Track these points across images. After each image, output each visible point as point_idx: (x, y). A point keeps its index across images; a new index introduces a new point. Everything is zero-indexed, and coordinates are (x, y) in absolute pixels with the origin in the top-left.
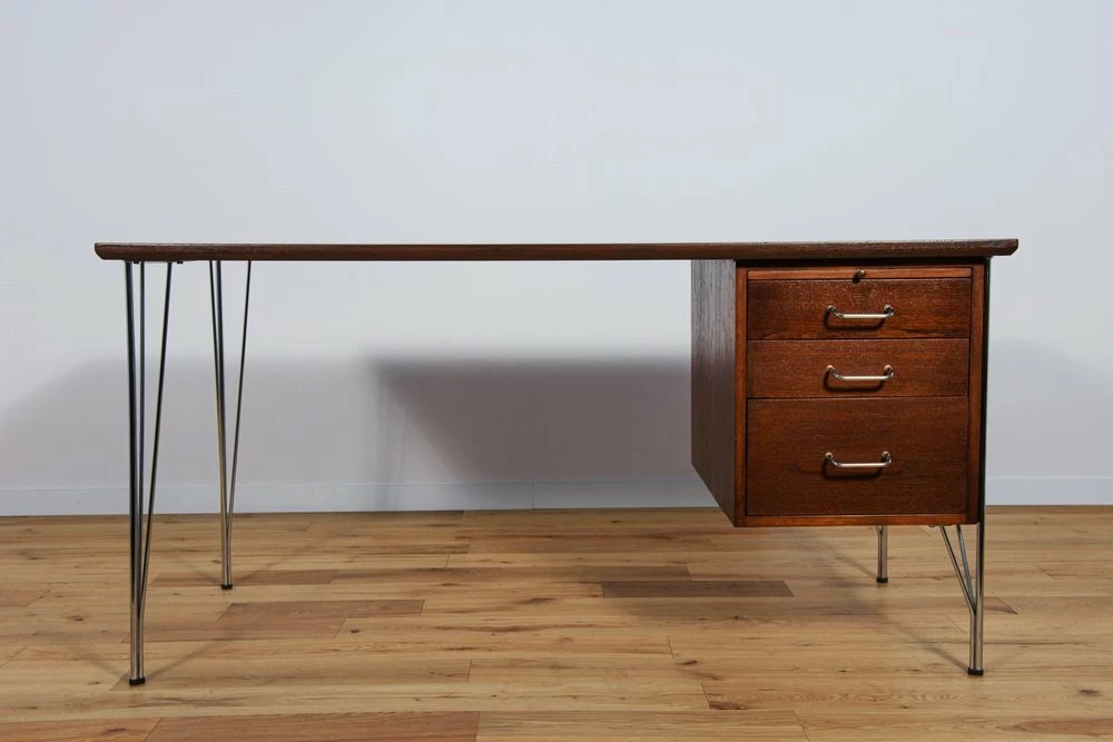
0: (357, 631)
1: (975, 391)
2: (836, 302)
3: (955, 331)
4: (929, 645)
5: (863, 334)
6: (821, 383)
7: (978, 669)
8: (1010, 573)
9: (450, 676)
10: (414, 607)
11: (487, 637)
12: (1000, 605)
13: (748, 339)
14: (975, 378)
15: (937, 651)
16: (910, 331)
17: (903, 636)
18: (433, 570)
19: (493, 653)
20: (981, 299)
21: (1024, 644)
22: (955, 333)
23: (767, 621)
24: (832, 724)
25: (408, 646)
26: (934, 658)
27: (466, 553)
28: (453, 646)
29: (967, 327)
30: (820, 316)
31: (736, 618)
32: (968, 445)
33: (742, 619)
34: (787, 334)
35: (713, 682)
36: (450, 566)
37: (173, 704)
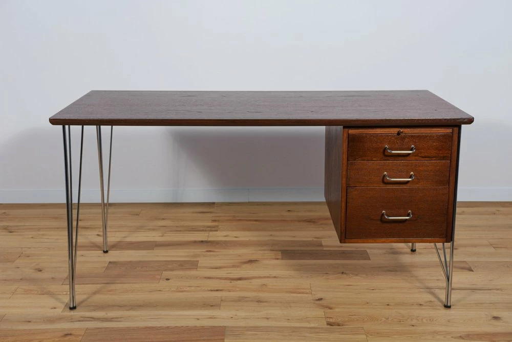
0: (168, 279)
1: (452, 184)
2: (389, 144)
3: (444, 157)
4: (429, 290)
5: (400, 158)
6: (381, 180)
7: (449, 305)
8: (475, 246)
9: (212, 306)
10: (194, 265)
11: (227, 284)
12: (467, 266)
13: (348, 160)
14: (452, 179)
15: (433, 294)
16: (423, 157)
17: (418, 285)
18: (202, 241)
19: (231, 293)
20: (456, 143)
21: (473, 290)
22: (444, 158)
23: (357, 275)
24: (379, 334)
25: (193, 288)
26: (430, 297)
27: (217, 231)
28: (213, 289)
29: (450, 156)
30: (382, 150)
31: (343, 273)
32: (448, 208)
33: (345, 273)
34: (366, 158)
35: (329, 310)
36: (210, 239)
37: (90, 321)
